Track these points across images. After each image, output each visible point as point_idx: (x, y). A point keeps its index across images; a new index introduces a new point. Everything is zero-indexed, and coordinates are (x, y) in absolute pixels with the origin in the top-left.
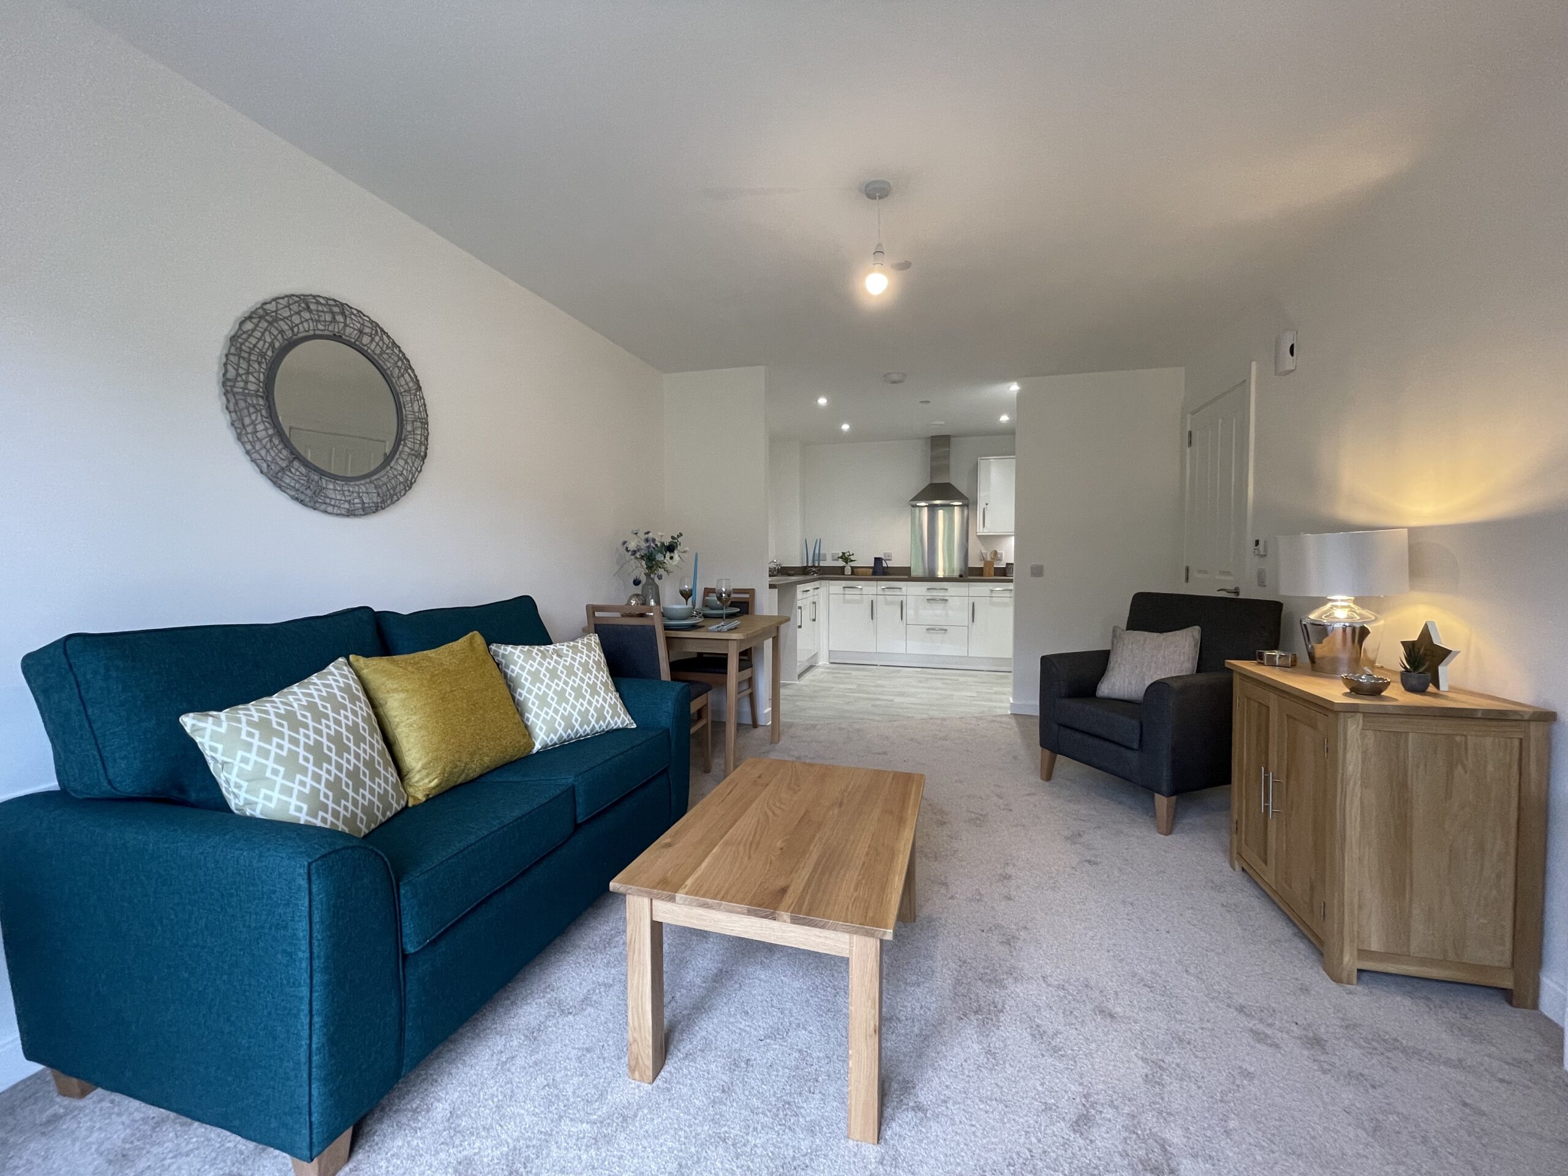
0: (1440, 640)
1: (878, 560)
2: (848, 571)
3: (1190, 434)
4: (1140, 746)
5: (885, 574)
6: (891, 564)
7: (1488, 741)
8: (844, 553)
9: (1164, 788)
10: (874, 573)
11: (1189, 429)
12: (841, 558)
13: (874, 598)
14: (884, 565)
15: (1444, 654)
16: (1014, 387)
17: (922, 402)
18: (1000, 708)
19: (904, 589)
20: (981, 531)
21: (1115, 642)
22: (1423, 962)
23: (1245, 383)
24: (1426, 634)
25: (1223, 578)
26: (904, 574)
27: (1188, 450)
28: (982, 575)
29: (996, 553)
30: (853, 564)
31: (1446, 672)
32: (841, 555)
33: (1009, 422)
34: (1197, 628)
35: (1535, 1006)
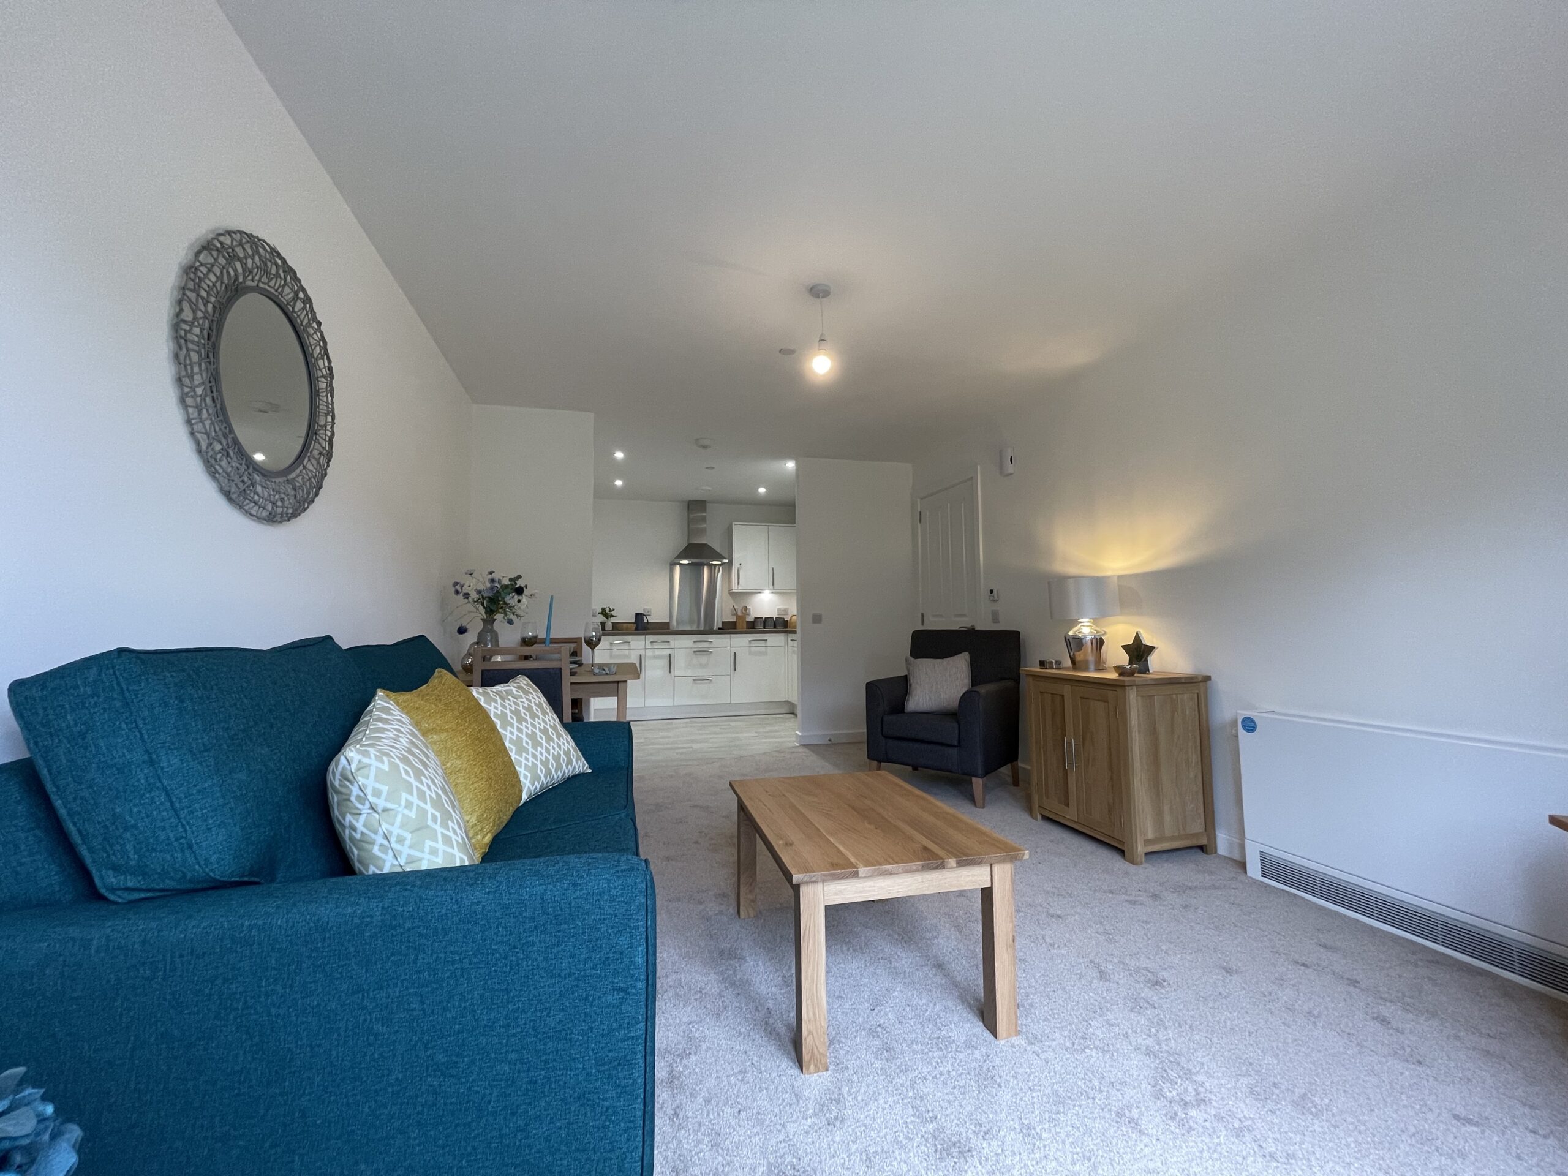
0: (1147, 640)
1: (639, 616)
2: (609, 627)
3: (920, 513)
4: (959, 742)
5: (645, 629)
6: (652, 619)
7: (1186, 696)
8: (603, 609)
9: (980, 772)
10: (636, 629)
11: (919, 510)
12: (601, 613)
13: (642, 652)
14: (645, 620)
15: (1150, 649)
16: (791, 465)
17: (707, 468)
18: (789, 742)
19: (672, 642)
20: (735, 588)
21: (911, 668)
22: (1172, 838)
23: (972, 479)
24: (1137, 638)
25: (958, 619)
26: (663, 629)
27: (919, 525)
28: (735, 629)
29: (746, 608)
30: (613, 620)
31: (1153, 661)
32: (601, 611)
33: (767, 494)
34: (967, 653)
35: (1216, 852)
